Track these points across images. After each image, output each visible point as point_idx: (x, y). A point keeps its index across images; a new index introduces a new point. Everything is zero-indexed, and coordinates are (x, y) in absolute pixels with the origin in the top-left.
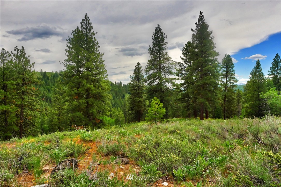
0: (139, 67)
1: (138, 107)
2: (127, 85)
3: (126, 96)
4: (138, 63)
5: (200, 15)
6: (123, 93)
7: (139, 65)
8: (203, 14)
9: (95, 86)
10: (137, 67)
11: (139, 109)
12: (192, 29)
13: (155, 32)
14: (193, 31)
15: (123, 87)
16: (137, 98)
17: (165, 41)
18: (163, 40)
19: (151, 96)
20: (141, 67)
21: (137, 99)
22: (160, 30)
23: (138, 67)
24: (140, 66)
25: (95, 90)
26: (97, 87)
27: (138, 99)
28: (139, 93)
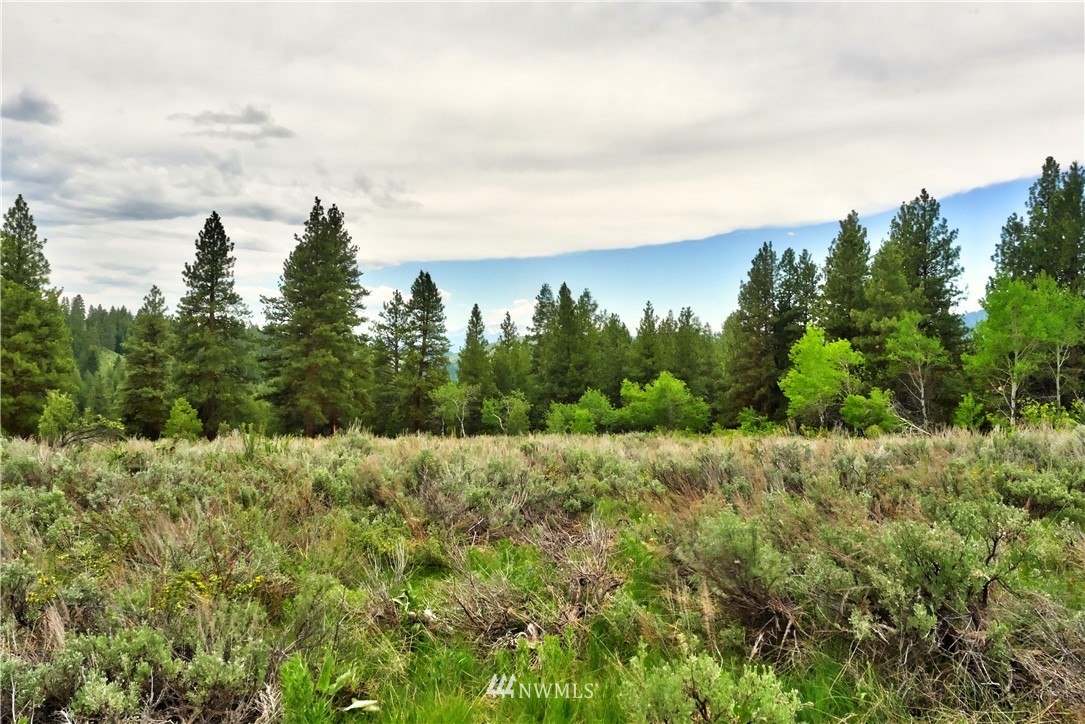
0: (157, 300)
1: (148, 414)
2: (109, 311)
3: (101, 362)
4: (155, 287)
5: (315, 204)
6: (91, 348)
7: (156, 293)
8: (321, 204)
9: (40, 366)
10: (151, 299)
11: (152, 421)
12: (296, 235)
13: (204, 231)
14: (296, 239)
15: (89, 322)
16: (145, 389)
17: (229, 254)
18: (226, 251)
19: (183, 389)
20: (162, 301)
21: (146, 392)
22: (219, 227)
23: (154, 300)
24: (162, 297)
25: (41, 375)
26: (45, 368)
27: (149, 392)
28: (154, 375)
